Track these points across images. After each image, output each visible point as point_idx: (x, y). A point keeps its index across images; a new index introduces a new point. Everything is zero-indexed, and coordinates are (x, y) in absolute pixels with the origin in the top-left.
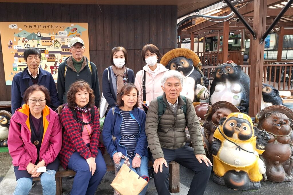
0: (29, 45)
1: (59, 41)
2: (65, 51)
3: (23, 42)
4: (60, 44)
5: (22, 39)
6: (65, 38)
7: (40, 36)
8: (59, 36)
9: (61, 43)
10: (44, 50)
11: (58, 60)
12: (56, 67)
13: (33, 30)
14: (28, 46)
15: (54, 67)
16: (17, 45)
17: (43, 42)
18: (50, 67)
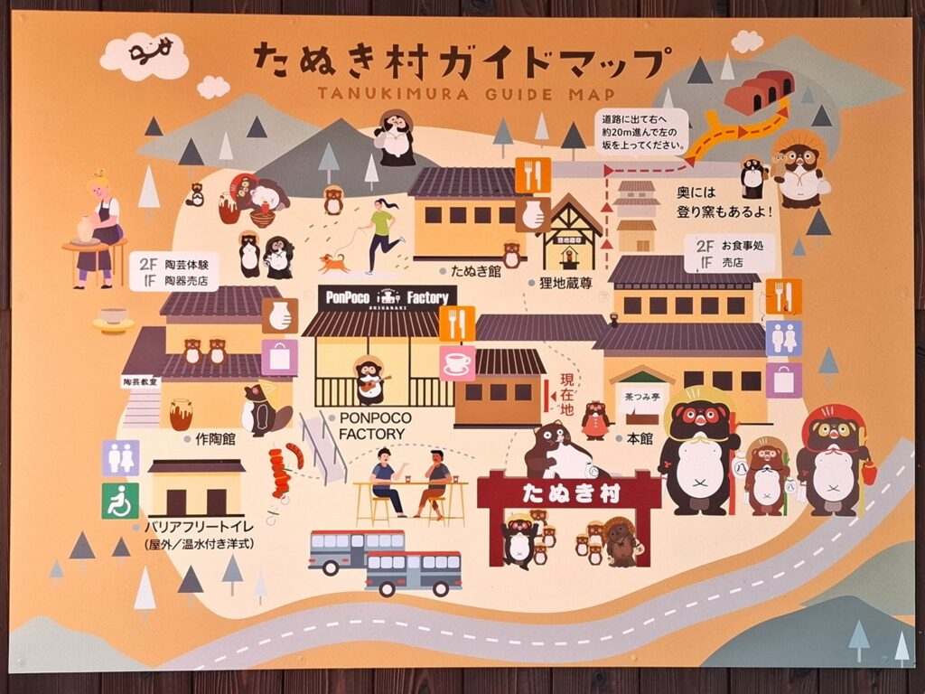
0: (288, 248)
1: (594, 211)
3: (228, 216)
4: (599, 241)
6: (657, 182)
7: (408, 159)
8: (594, 153)
9: (614, 236)
10: (434, 299)
11: (567, 410)
12: (546, 485)
13: (337, 93)
16: (168, 248)
18: (481, 481)
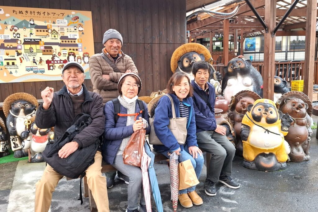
0: (19, 34)
1: (57, 31)
2: (64, 43)
3: (11, 30)
4: (58, 34)
5: (9, 27)
6: (64, 28)
7: (34, 24)
8: (57, 24)
9: (60, 34)
10: (39, 40)
11: (56, 53)
12: (54, 61)
13: (24, 16)
14: (18, 36)
15: (51, 61)
16: (4, 34)
17: (37, 31)
18: (46, 61)
